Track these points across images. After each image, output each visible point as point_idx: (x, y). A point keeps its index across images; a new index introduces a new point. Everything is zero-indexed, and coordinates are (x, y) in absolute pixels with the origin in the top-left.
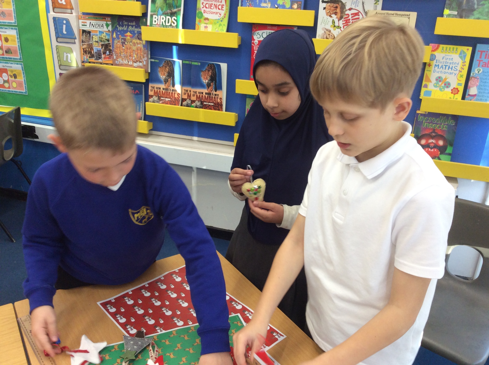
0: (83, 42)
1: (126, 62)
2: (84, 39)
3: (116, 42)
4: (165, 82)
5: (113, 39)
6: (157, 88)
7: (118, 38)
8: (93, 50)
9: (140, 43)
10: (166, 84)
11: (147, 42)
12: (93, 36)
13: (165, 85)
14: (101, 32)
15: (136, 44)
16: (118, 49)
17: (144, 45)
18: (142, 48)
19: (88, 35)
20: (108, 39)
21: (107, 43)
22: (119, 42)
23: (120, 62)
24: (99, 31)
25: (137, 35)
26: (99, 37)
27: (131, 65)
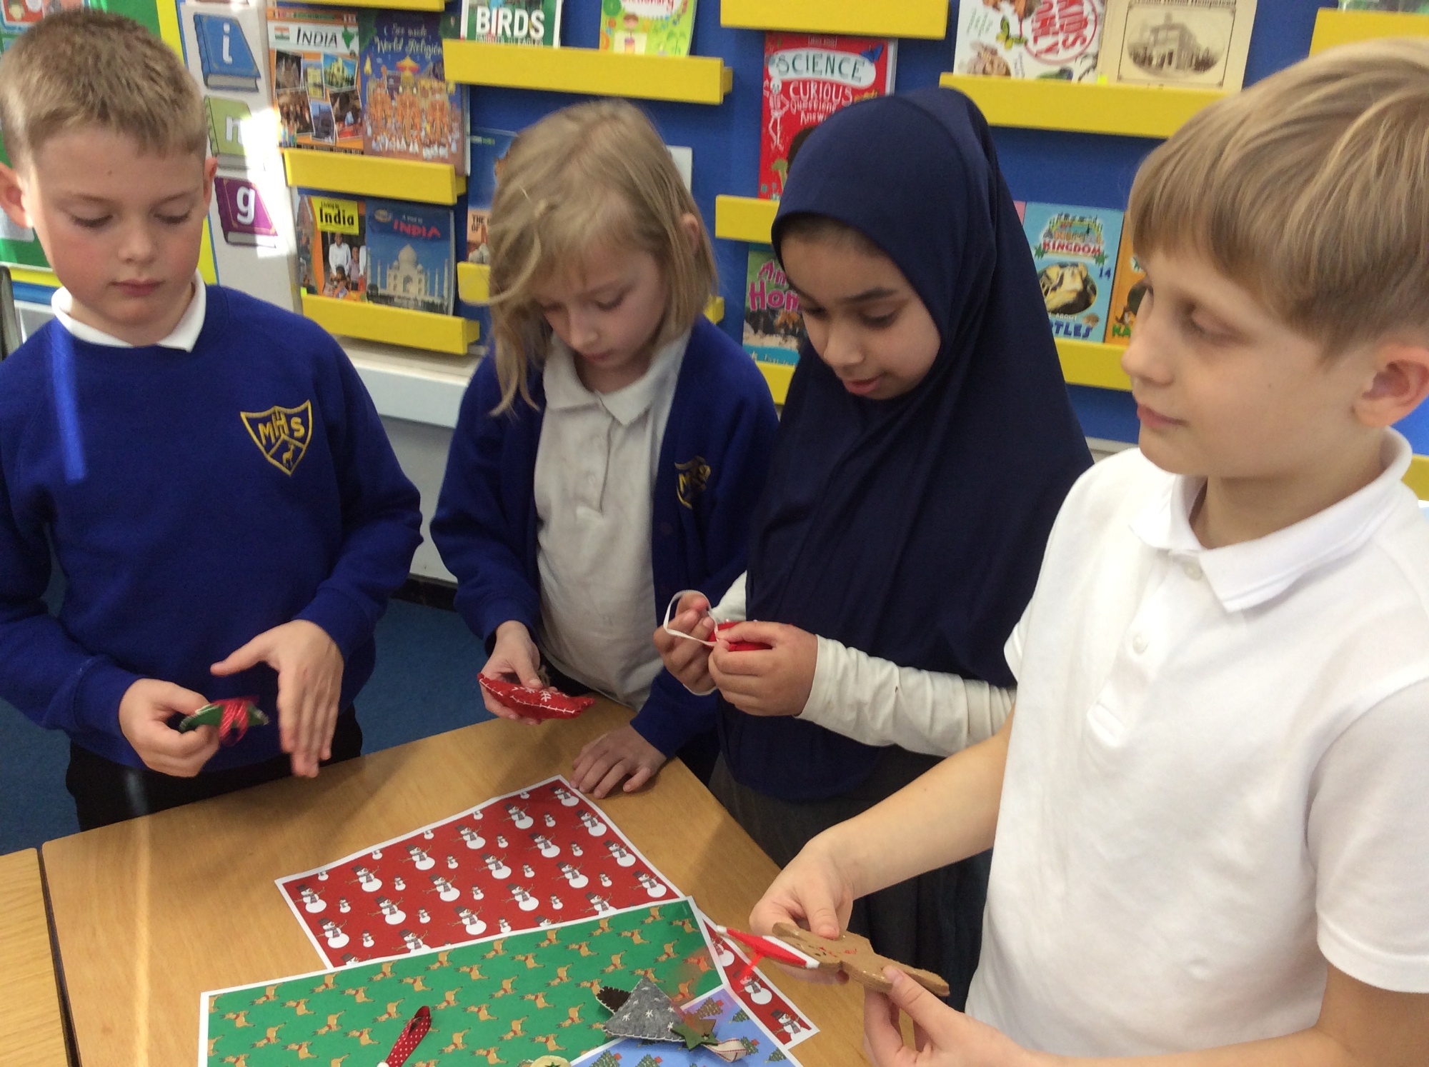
0: (278, 86)
1: (400, 145)
2: (281, 80)
3: (371, 85)
5: (365, 78)
7: (379, 75)
8: (309, 109)
9: (440, 90)
11: (461, 86)
12: (309, 71)
14: (330, 59)
15: (430, 94)
16: (379, 108)
17: (451, 98)
18: (447, 104)
19: (295, 65)
20: (350, 77)
21: (346, 88)
22: (380, 86)
23: (384, 146)
24: (326, 56)
25: (431, 65)
26: (325, 73)
27: (415, 153)
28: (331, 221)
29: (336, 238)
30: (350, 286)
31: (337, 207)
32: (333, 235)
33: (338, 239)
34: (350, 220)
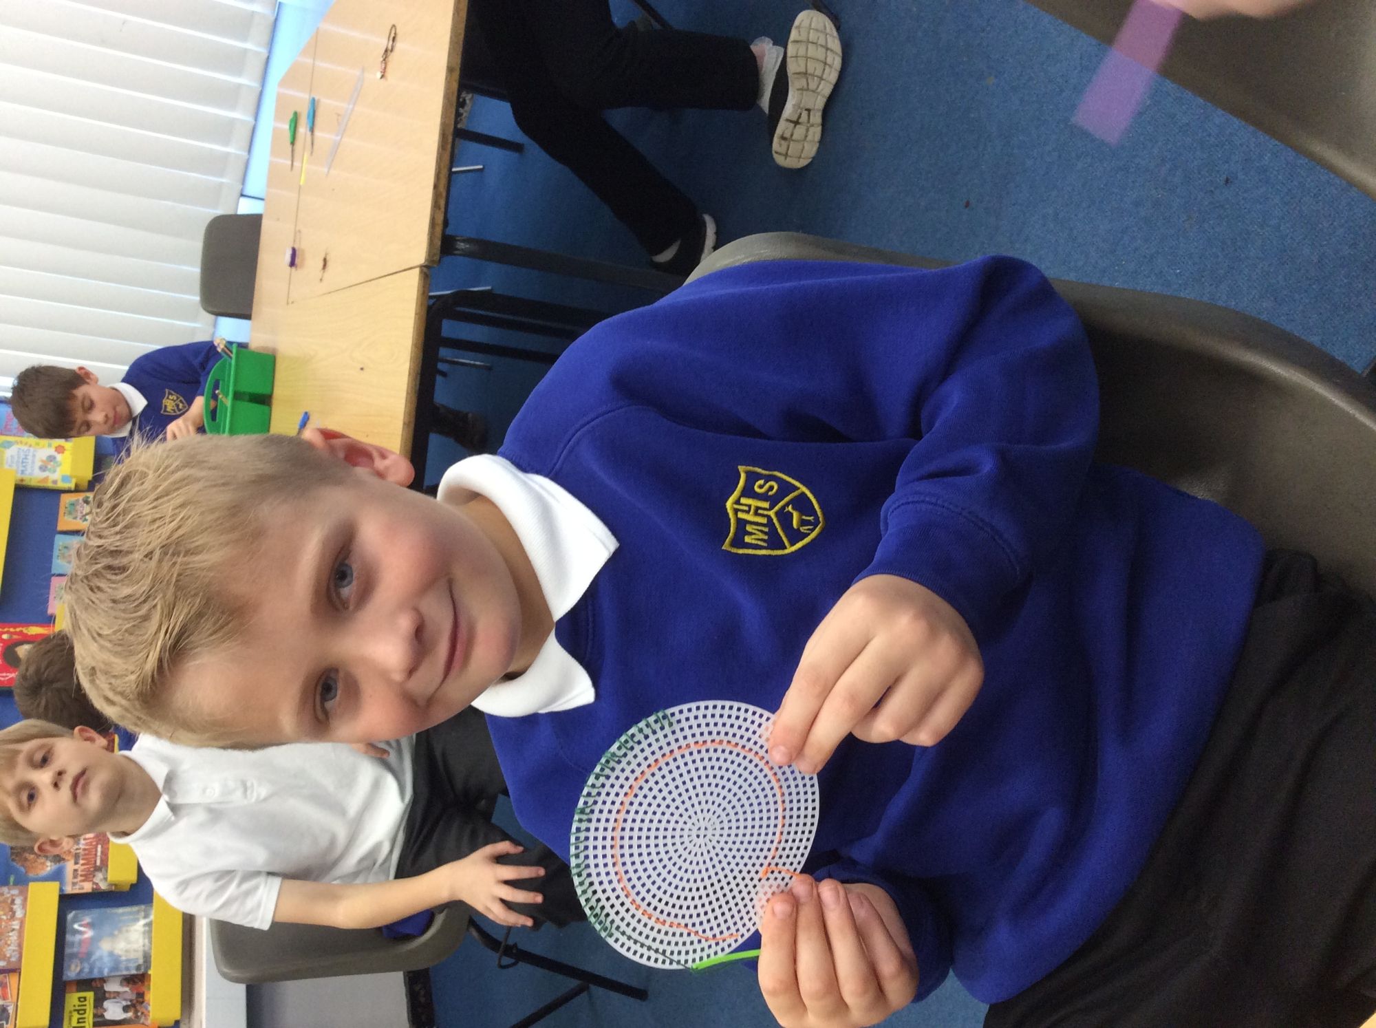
1: (13, 937)
4: (59, 861)
6: (75, 877)
10: (64, 859)
13: (68, 860)
23: (14, 951)
27: (19, 925)
28: (84, 1018)
29: (99, 1014)
30: (141, 1000)
31: (71, 1012)
32: (95, 1016)
33: (100, 1011)
34: (82, 1000)
